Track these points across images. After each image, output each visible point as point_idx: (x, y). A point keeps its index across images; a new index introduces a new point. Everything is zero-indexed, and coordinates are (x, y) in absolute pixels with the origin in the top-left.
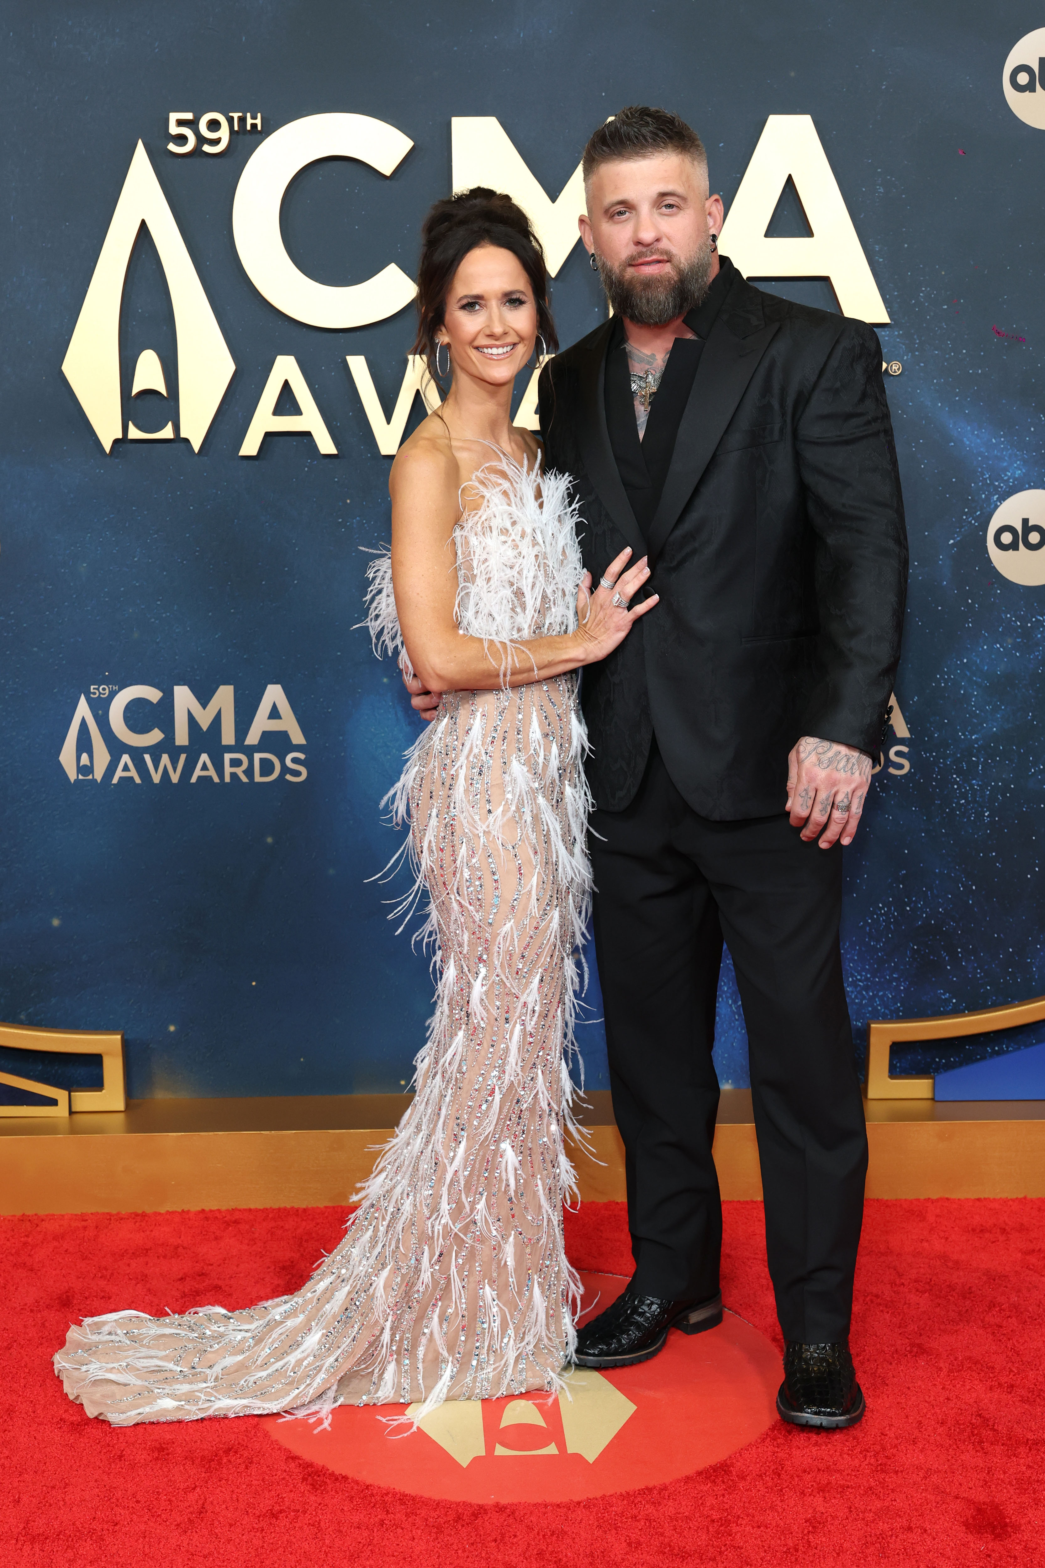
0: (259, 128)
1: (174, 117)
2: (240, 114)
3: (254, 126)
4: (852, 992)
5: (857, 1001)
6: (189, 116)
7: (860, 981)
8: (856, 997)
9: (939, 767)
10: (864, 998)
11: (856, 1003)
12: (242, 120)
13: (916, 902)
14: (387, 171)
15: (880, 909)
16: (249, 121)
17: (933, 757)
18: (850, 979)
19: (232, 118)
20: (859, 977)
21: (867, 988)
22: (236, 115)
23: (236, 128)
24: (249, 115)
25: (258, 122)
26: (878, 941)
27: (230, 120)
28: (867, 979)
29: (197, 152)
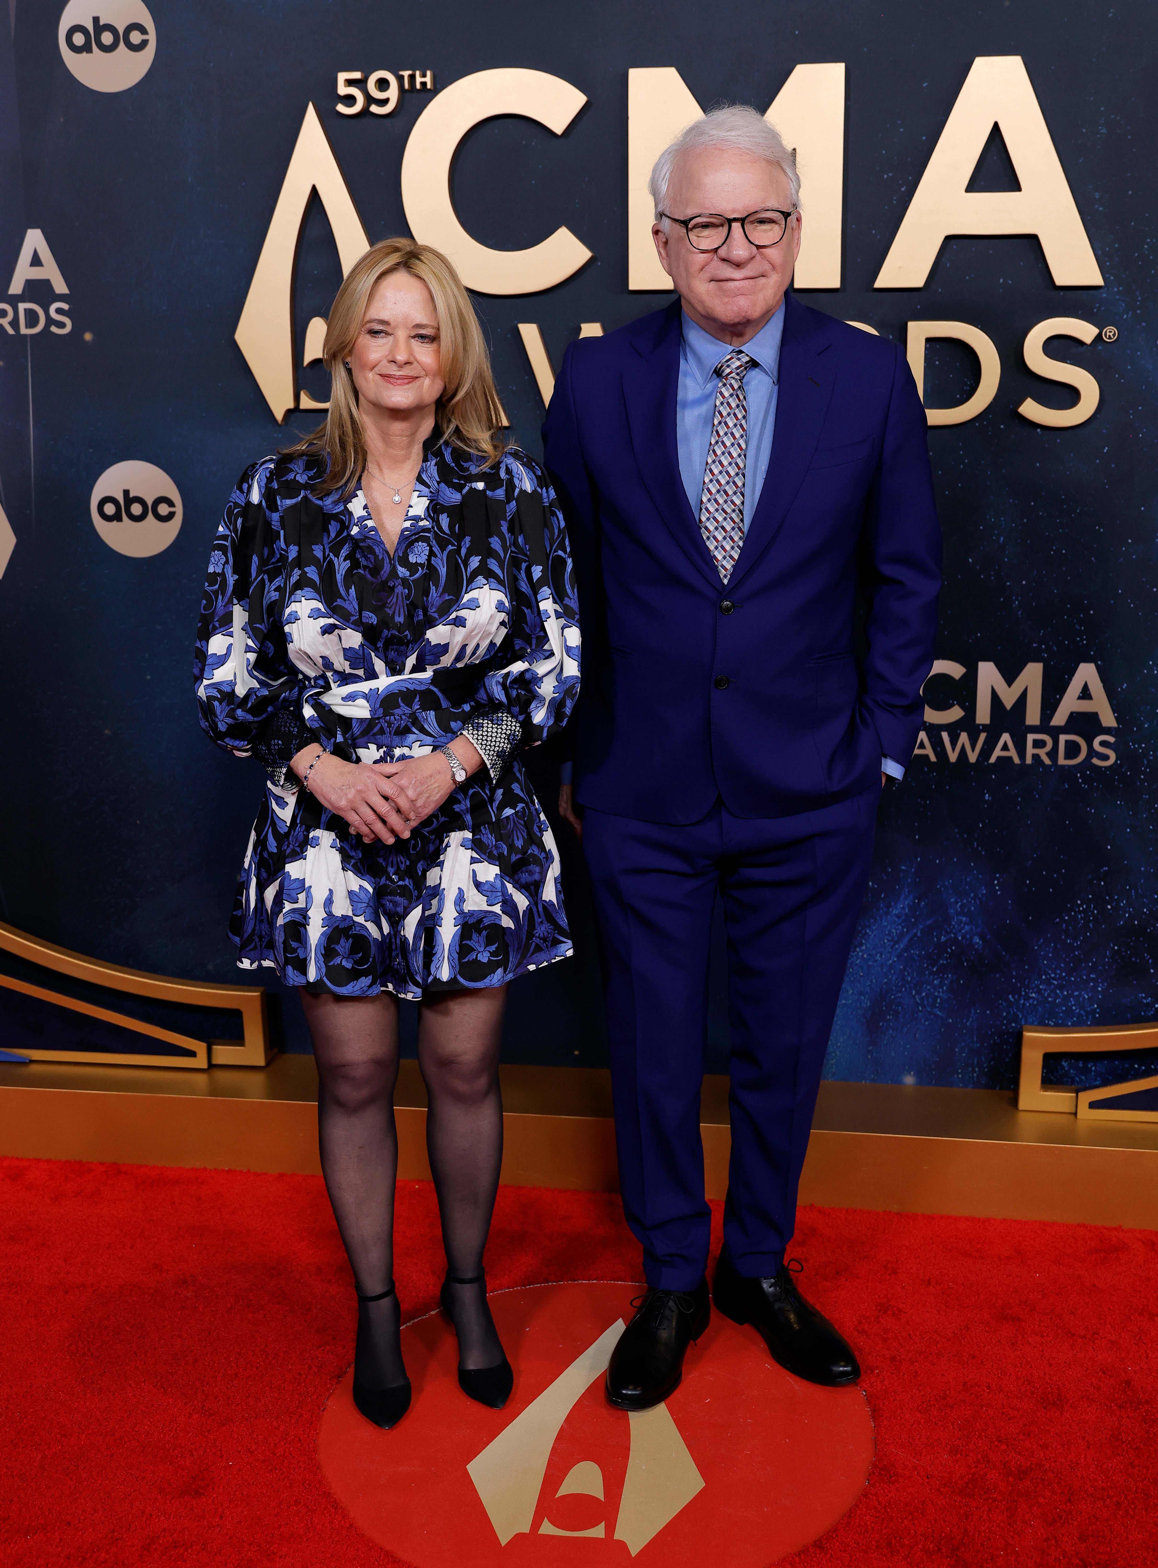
0: (429, 86)
1: (342, 77)
2: (410, 72)
3: (424, 84)
4: (1045, 990)
5: (1050, 999)
6: (357, 75)
7: (1054, 979)
8: (1049, 996)
9: (1149, 761)
10: (1057, 996)
11: (1049, 1002)
12: (412, 77)
13: (1118, 901)
14: (558, 129)
15: (1079, 906)
16: (419, 80)
17: (1142, 748)
18: (1044, 977)
19: (403, 76)
20: (1053, 975)
21: (1061, 987)
22: (406, 74)
23: (406, 86)
24: (418, 73)
25: (428, 79)
26: (1075, 939)
27: (400, 79)
28: (1061, 978)
29: (365, 112)
